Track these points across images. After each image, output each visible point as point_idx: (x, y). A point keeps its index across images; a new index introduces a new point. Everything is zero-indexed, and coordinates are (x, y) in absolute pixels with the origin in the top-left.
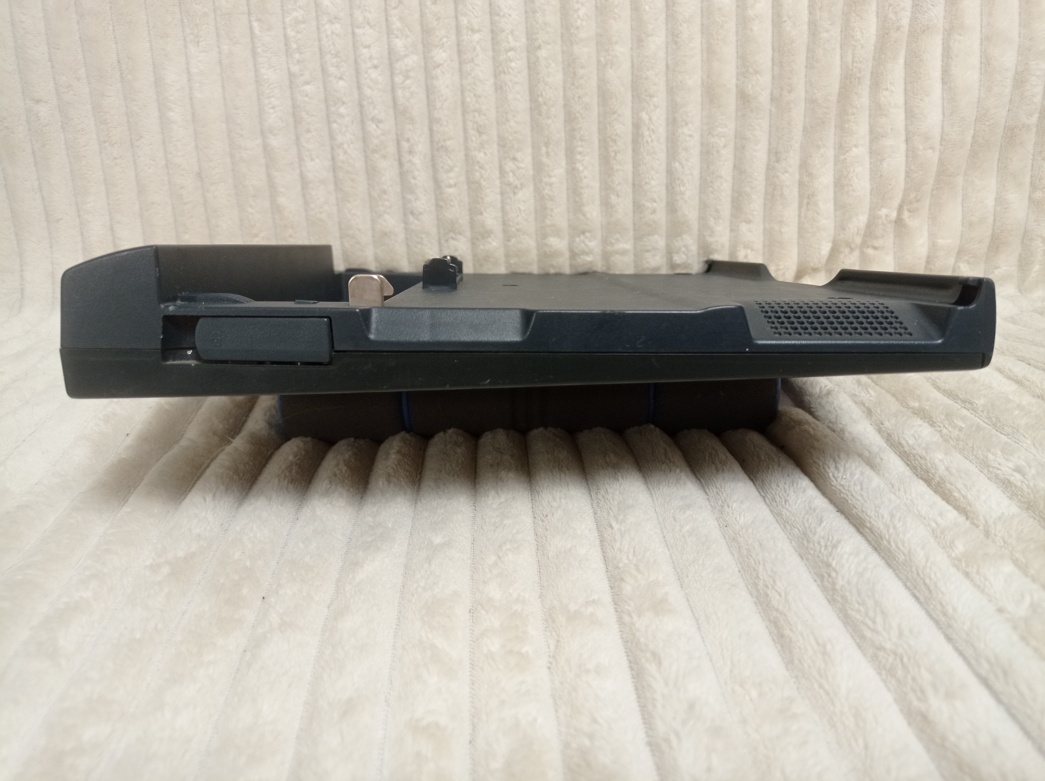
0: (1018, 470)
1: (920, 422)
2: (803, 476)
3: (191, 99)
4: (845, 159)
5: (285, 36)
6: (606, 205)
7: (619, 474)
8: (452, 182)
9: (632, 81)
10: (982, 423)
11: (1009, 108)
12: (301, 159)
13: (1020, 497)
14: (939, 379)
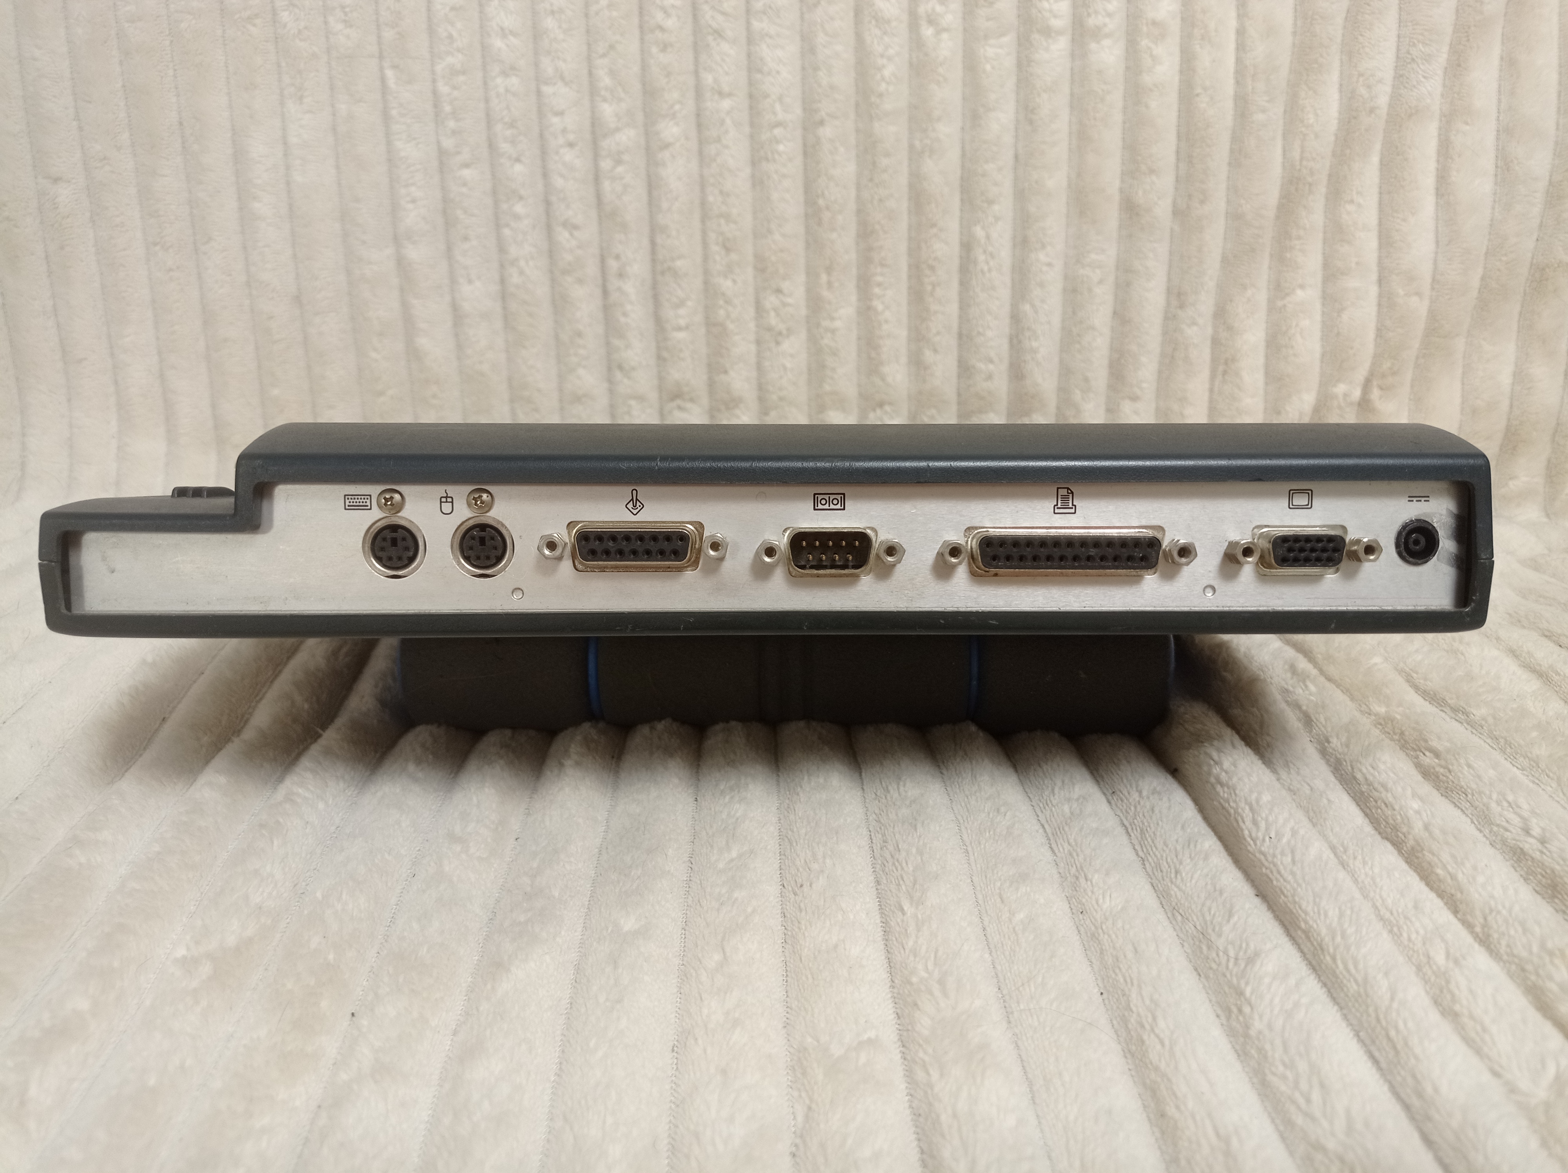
3: (288, 183)
4: (1285, 306)
5: (435, 92)
6: (917, 364)
8: (682, 322)
9: (962, 178)
11: (1539, 236)
12: (453, 281)
13: (1539, 876)
14: (1417, 673)
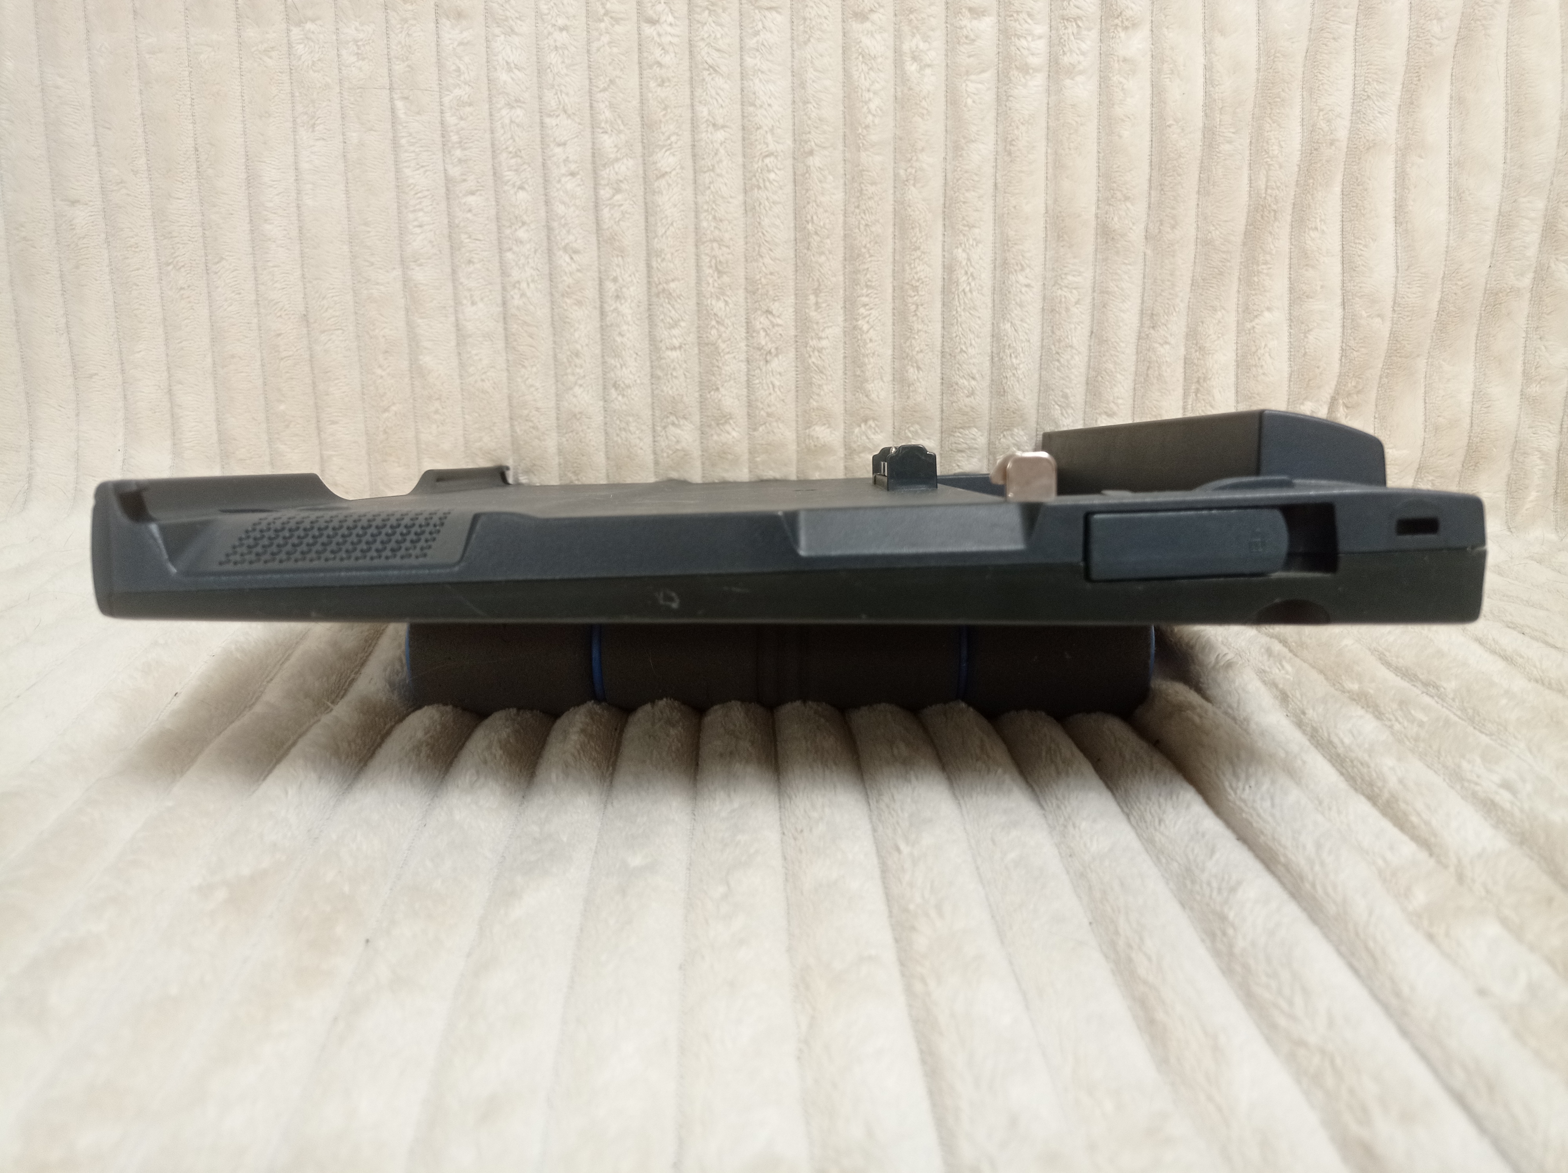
0: (1507, 785)
1: (1360, 712)
2: (1186, 785)
3: (298, 207)
4: (1253, 328)
5: (442, 123)
6: (901, 381)
7: (912, 773)
8: (676, 343)
10: (1452, 716)
11: (1491, 263)
12: (457, 303)
13: (1509, 825)
14: (1389, 651)
